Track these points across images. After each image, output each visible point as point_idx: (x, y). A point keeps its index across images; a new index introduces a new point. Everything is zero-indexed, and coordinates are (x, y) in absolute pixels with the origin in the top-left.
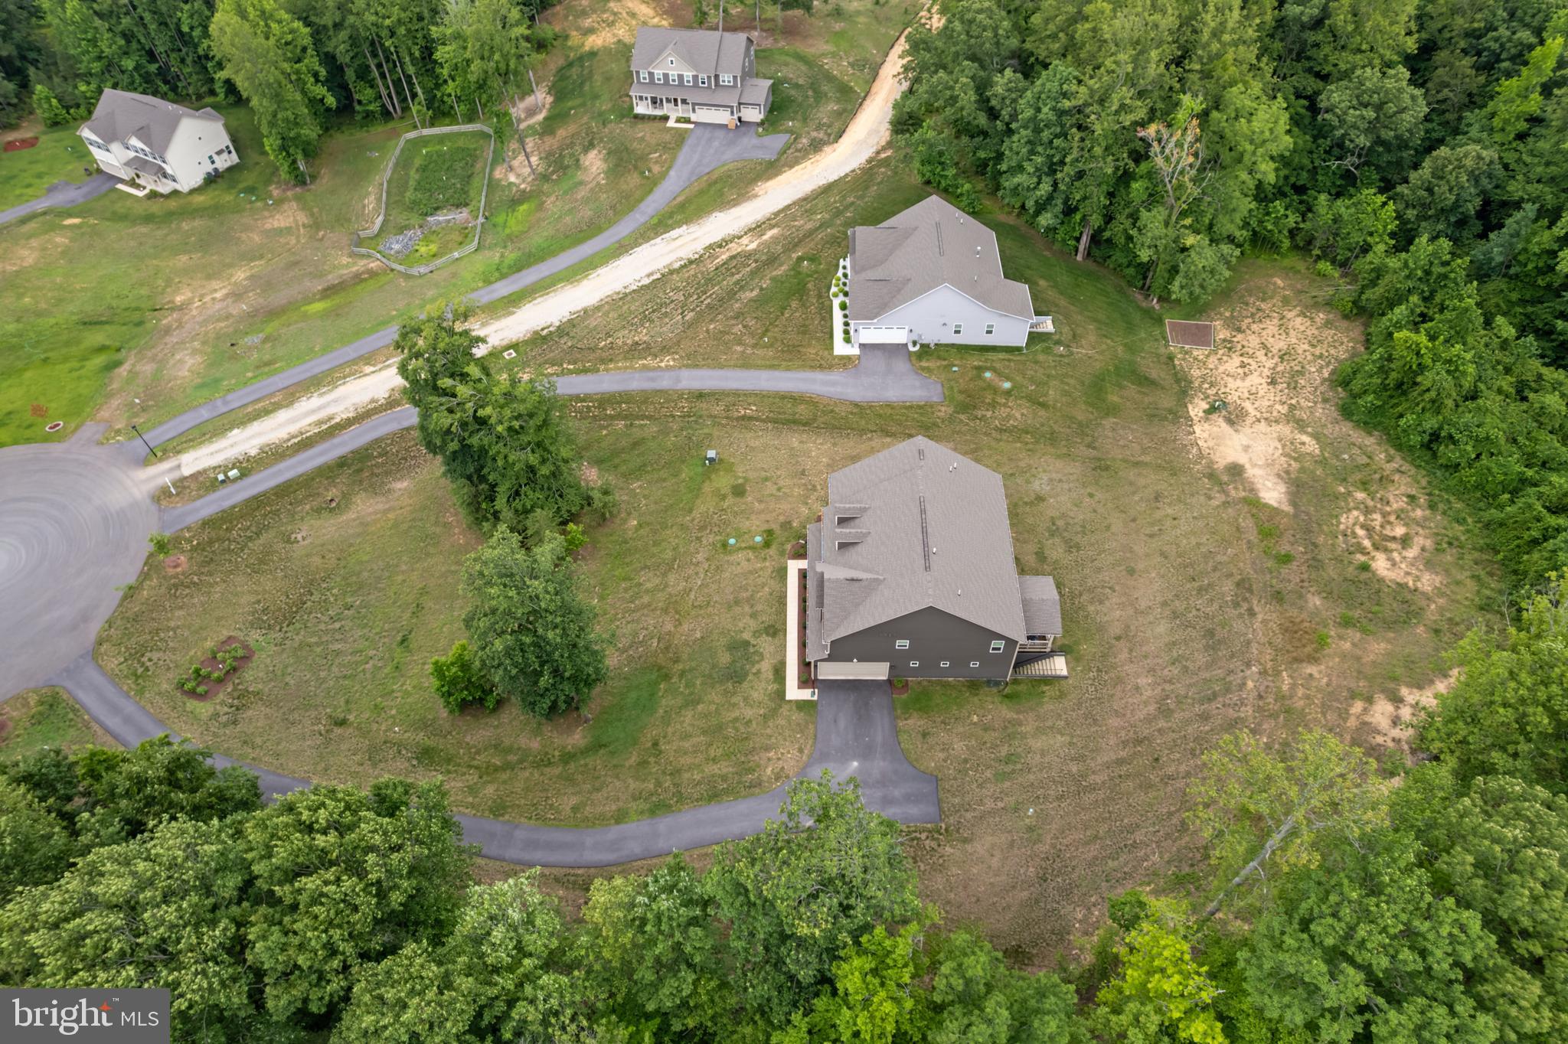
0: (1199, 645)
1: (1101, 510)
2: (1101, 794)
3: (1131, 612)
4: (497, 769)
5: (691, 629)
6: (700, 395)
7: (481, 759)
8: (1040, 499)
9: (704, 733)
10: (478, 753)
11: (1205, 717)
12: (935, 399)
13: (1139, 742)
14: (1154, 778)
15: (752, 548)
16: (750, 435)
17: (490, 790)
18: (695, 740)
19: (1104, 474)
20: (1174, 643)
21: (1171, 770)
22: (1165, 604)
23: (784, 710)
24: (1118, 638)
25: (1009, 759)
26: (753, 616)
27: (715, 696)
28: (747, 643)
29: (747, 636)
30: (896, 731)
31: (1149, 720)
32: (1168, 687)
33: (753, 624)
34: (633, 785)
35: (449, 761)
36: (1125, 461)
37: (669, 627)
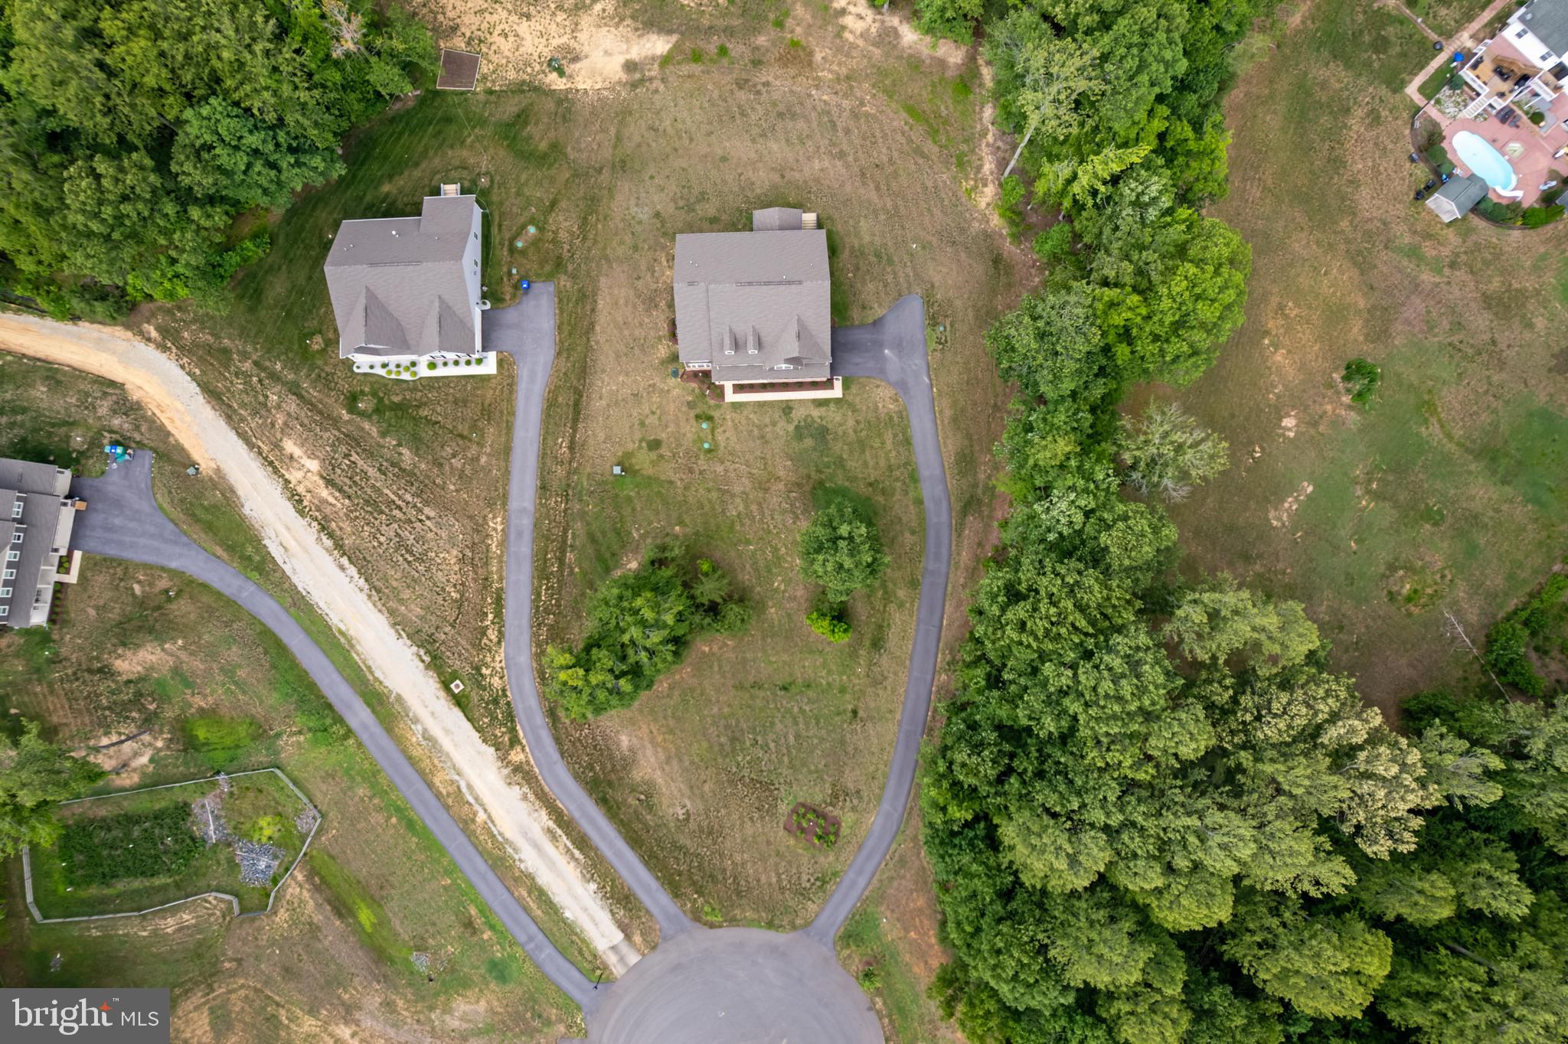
0: (790, 125)
1: (667, 172)
2: (900, 203)
3: (760, 165)
4: (886, 592)
5: (783, 469)
6: (543, 488)
7: (879, 605)
8: (657, 215)
9: (863, 452)
10: (873, 608)
11: (847, 131)
12: (551, 288)
13: (863, 175)
14: (890, 170)
15: (713, 430)
16: (591, 441)
17: (901, 594)
18: (869, 458)
19: (629, 165)
20: (787, 140)
21: (885, 159)
22: (754, 141)
23: (850, 398)
24: (783, 177)
25: (878, 256)
26: (774, 424)
27: (838, 447)
28: (797, 427)
29: (791, 428)
30: (862, 326)
31: (848, 166)
32: (822, 150)
33: (782, 424)
34: (897, 497)
35: (881, 627)
36: (615, 147)
37: (781, 486)
